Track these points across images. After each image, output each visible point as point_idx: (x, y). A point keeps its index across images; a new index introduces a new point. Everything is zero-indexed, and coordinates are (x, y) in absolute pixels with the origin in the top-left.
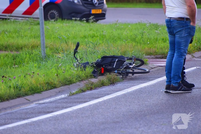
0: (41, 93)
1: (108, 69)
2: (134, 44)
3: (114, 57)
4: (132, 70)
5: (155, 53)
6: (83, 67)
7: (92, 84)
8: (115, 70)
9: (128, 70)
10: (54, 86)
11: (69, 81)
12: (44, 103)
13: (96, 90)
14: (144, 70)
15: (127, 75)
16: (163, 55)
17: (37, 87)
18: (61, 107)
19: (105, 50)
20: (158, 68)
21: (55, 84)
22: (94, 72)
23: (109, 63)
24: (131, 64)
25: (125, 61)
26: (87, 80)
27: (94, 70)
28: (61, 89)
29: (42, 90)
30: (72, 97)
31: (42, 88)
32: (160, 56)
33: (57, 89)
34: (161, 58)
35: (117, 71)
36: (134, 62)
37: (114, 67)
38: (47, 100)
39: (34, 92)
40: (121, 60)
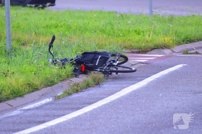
0: (23, 97)
1: (88, 67)
2: (105, 36)
3: (96, 53)
4: (115, 68)
5: (131, 47)
6: (62, 64)
7: (77, 85)
8: (97, 68)
9: (112, 69)
10: (36, 88)
11: (50, 81)
12: (30, 110)
13: (83, 92)
14: (129, 68)
15: (111, 74)
16: (139, 49)
17: (19, 89)
18: (52, 116)
19: (79, 44)
20: (140, 64)
21: (37, 86)
22: (75, 70)
23: (91, 60)
24: (114, 61)
25: (108, 58)
26: (68, 80)
27: (75, 69)
28: (44, 91)
29: (24, 93)
30: (59, 102)
31: (23, 90)
32: (136, 50)
33: (39, 91)
34: (138, 52)
35: (100, 69)
36: (118, 59)
37: (97, 64)
38: (32, 106)
39: (16, 95)
40: (104, 57)
